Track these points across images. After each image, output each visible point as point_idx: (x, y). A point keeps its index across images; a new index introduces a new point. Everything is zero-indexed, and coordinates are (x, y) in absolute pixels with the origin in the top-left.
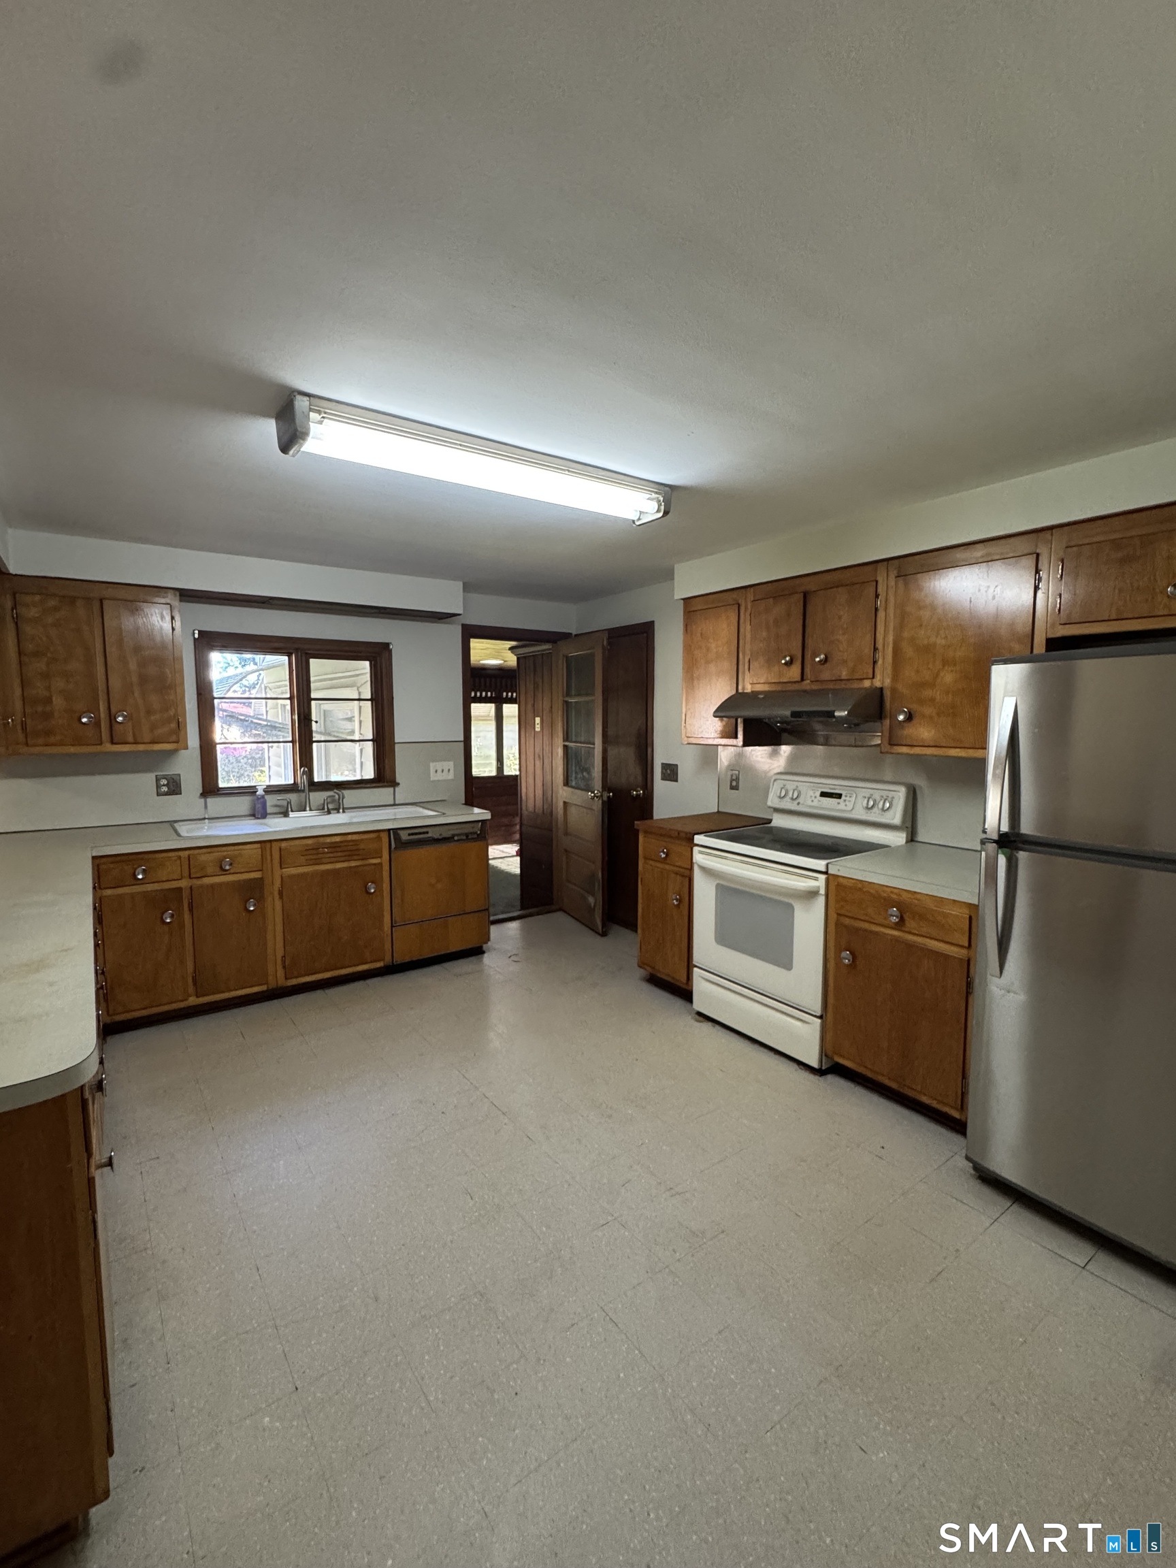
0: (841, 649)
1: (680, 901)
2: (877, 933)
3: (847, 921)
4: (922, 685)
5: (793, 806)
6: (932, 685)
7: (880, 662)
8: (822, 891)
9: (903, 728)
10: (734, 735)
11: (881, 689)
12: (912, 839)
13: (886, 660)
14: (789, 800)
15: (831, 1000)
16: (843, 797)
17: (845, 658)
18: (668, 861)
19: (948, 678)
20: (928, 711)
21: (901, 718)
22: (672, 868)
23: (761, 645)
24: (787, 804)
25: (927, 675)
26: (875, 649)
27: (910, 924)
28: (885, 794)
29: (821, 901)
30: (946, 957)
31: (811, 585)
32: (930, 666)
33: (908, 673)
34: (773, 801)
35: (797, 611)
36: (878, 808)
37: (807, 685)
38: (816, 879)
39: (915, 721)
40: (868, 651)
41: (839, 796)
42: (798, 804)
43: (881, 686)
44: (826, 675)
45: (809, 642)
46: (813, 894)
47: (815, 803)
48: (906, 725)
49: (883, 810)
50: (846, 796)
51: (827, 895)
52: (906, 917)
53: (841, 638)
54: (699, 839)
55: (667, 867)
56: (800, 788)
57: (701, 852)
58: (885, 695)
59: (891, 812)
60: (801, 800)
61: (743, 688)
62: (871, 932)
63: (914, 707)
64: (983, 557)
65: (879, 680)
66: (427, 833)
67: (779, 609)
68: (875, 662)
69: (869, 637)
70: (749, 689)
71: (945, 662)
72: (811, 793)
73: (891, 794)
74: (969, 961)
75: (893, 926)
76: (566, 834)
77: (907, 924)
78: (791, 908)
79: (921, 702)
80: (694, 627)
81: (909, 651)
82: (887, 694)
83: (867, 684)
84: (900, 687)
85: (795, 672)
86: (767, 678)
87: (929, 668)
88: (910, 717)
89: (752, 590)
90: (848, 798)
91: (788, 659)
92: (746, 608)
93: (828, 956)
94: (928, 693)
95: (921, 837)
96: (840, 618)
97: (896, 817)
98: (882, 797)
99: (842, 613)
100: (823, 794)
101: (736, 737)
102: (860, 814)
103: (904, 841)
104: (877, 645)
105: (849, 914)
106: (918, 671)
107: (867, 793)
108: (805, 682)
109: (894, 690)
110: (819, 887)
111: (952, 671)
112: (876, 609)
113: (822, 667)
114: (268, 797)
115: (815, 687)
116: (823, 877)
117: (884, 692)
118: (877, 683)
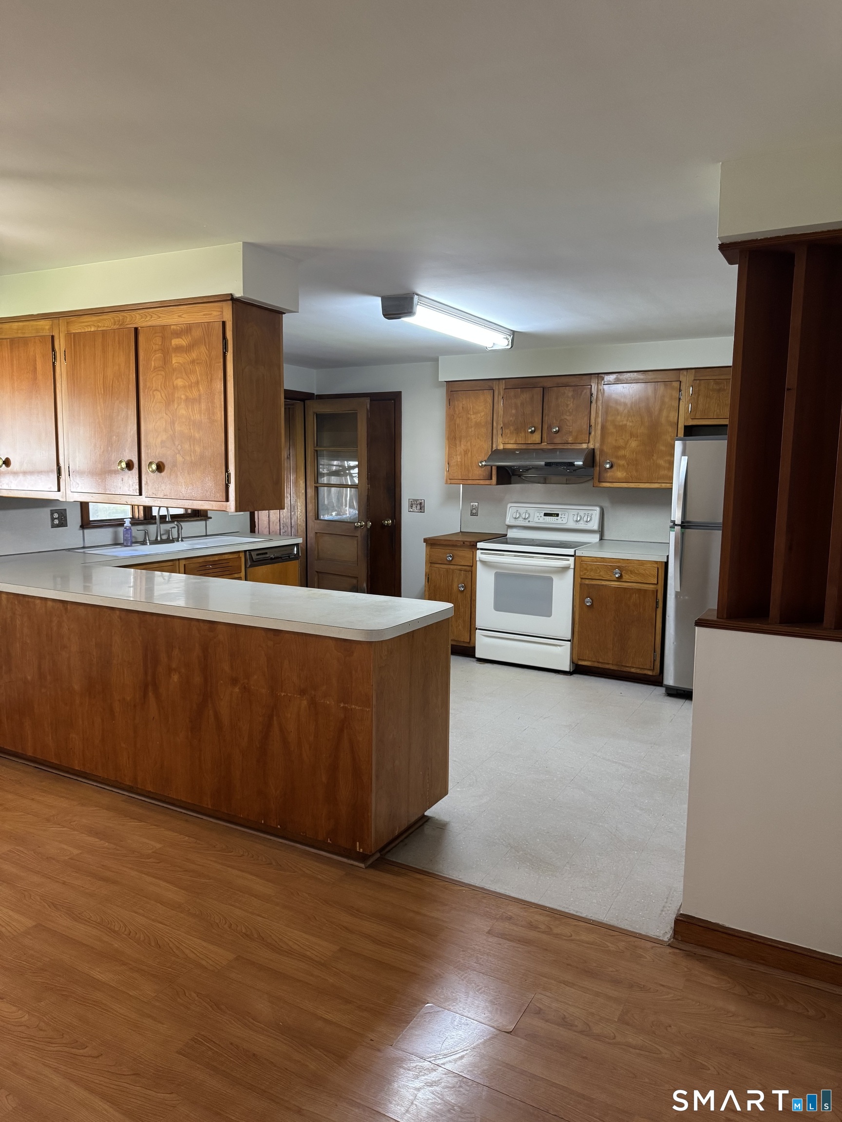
0: (568, 425)
1: (465, 587)
2: (606, 586)
3: (587, 582)
4: (618, 448)
5: (526, 524)
6: (624, 448)
7: (593, 433)
8: (572, 566)
9: (607, 472)
10: (490, 478)
11: (594, 449)
12: (601, 539)
13: (597, 433)
14: (522, 520)
15: (576, 629)
16: (560, 515)
17: (571, 430)
18: (453, 563)
19: (633, 444)
20: (622, 462)
21: (608, 466)
22: (456, 567)
23: (511, 419)
24: (520, 522)
25: (621, 443)
26: (590, 426)
27: (626, 577)
28: (586, 512)
29: (571, 572)
30: (646, 591)
31: (548, 384)
32: (624, 437)
33: (610, 440)
34: (509, 521)
35: (539, 397)
36: (583, 520)
37: (544, 445)
38: (568, 560)
39: (615, 468)
40: (586, 427)
41: (557, 515)
42: (529, 521)
43: (593, 448)
44: (558, 440)
45: (546, 419)
46: (566, 568)
47: (541, 520)
48: (608, 470)
49: (587, 522)
50: (562, 515)
51: (574, 569)
52: (623, 574)
53: (568, 418)
54: (480, 545)
55: (452, 567)
56: (529, 511)
57: (482, 553)
58: (596, 454)
59: (592, 522)
60: (530, 519)
61: (497, 446)
62: (603, 585)
63: (614, 460)
64: (652, 379)
65: (593, 444)
66: (266, 553)
67: (525, 396)
68: (590, 433)
69: (586, 419)
70: (501, 447)
71: (632, 435)
72: (538, 514)
73: (590, 512)
74: (657, 591)
75: (616, 579)
76: (319, 559)
77: (624, 577)
78: (551, 579)
79: (618, 457)
80: (456, 403)
81: (611, 428)
82: (597, 453)
83: (584, 446)
84: (605, 448)
85: (536, 437)
86: (516, 440)
87: (623, 439)
88: (612, 467)
89: (504, 381)
90: (563, 516)
91: (533, 429)
92: (499, 394)
93: (575, 604)
94: (622, 453)
95: (606, 537)
96: (567, 405)
97: (594, 525)
98: (585, 514)
99: (569, 403)
100: (546, 515)
101: (491, 479)
102: (571, 525)
103: (598, 540)
104: (591, 424)
105: (590, 577)
106: (616, 440)
107: (575, 512)
108: (543, 444)
109: (601, 451)
110: (570, 564)
111: (635, 440)
112: (591, 402)
113: (555, 435)
114: (134, 528)
115: (550, 447)
116: (573, 558)
117: (596, 451)
118: (591, 446)
